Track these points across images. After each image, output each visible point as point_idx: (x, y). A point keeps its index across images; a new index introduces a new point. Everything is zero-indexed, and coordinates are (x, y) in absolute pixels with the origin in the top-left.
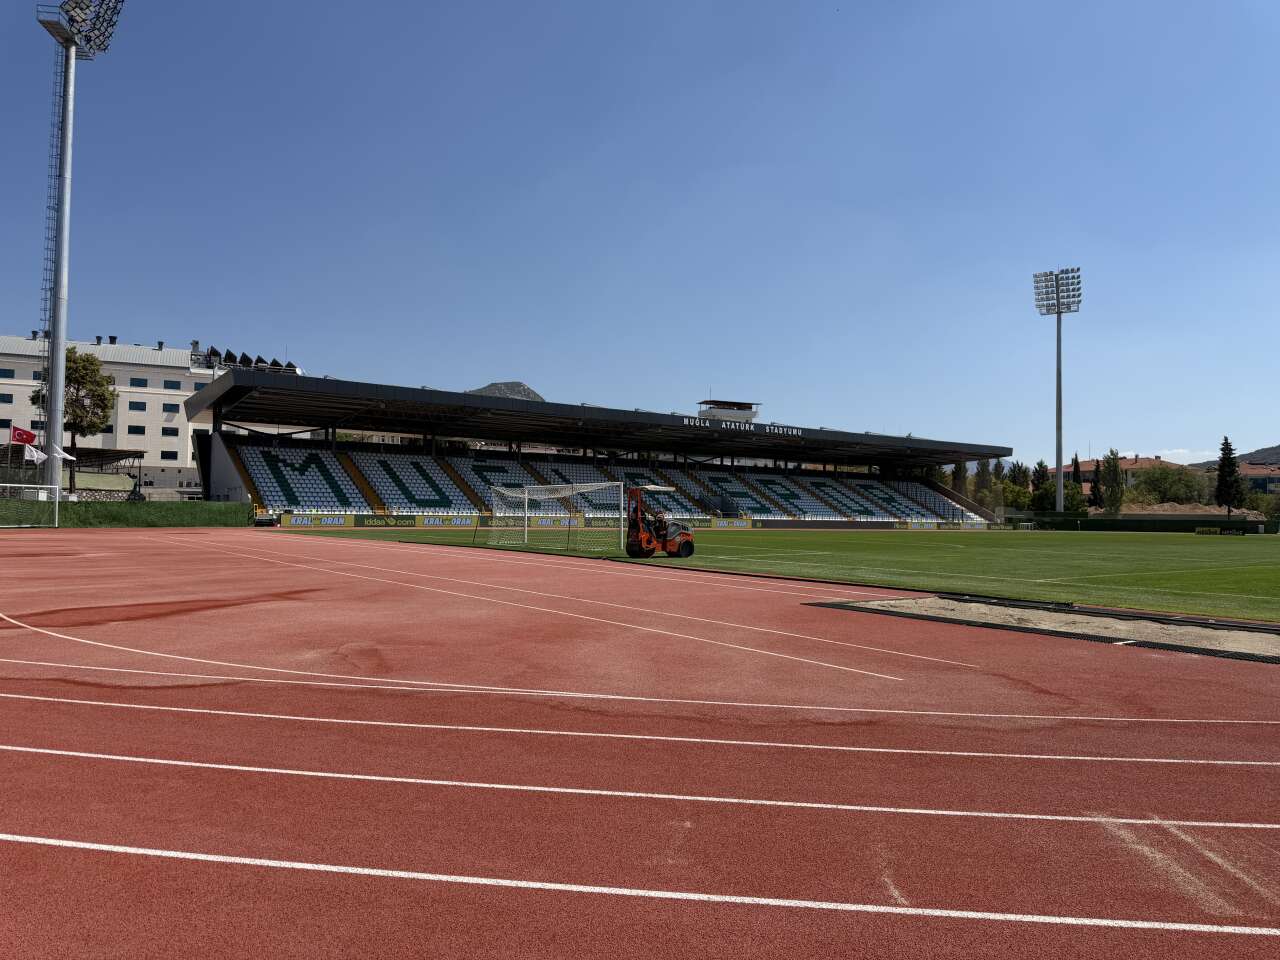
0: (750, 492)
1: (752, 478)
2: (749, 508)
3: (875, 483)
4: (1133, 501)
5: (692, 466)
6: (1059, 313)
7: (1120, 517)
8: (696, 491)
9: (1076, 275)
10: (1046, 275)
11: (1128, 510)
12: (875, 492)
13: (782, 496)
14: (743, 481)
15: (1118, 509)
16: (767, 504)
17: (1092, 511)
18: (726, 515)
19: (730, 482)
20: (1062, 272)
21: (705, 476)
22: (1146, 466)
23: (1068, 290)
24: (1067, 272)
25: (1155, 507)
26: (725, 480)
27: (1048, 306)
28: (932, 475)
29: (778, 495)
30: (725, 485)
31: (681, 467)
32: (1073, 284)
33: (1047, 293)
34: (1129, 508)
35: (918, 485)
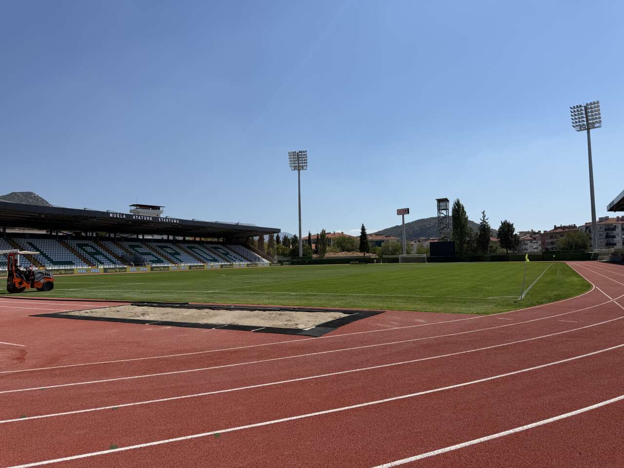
0: (152, 252)
1: (154, 245)
2: (151, 261)
3: (220, 246)
4: (331, 251)
5: (120, 239)
6: (299, 170)
7: (325, 258)
8: (120, 252)
9: (305, 153)
10: (293, 153)
11: (329, 255)
12: (220, 250)
13: (170, 254)
14: (149, 247)
15: (324, 255)
16: (162, 258)
17: (315, 256)
18: (136, 265)
19: (142, 247)
20: (300, 152)
21: (126, 244)
22: (337, 236)
23: (302, 160)
24: (302, 152)
25: (339, 254)
26: (139, 246)
27: (295, 166)
28: (248, 242)
29: (168, 253)
30: (138, 249)
31: (113, 240)
32: (304, 158)
33: (294, 161)
34: (330, 255)
35: (240, 246)
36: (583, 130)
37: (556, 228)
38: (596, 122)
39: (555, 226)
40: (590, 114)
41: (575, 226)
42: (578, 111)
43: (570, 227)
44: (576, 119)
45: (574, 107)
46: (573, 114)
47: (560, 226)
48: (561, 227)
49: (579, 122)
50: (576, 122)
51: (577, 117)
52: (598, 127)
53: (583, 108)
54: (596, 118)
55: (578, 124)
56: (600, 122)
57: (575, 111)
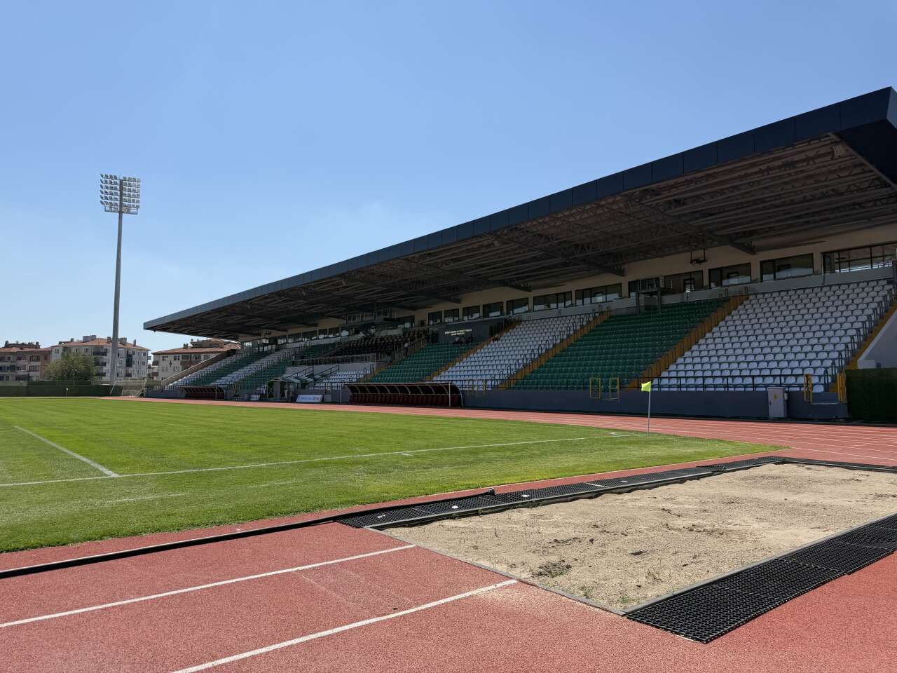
36: (114, 212)
37: (7, 345)
38: (133, 205)
39: (7, 342)
40: (127, 193)
41: (37, 345)
42: (111, 183)
43: (30, 345)
44: (106, 192)
45: (107, 176)
46: (103, 185)
47: (15, 343)
48: (16, 345)
49: (111, 198)
50: (107, 198)
51: (108, 191)
52: (134, 214)
53: (118, 182)
54: (134, 201)
55: (108, 201)
56: (138, 207)
57: (106, 182)
